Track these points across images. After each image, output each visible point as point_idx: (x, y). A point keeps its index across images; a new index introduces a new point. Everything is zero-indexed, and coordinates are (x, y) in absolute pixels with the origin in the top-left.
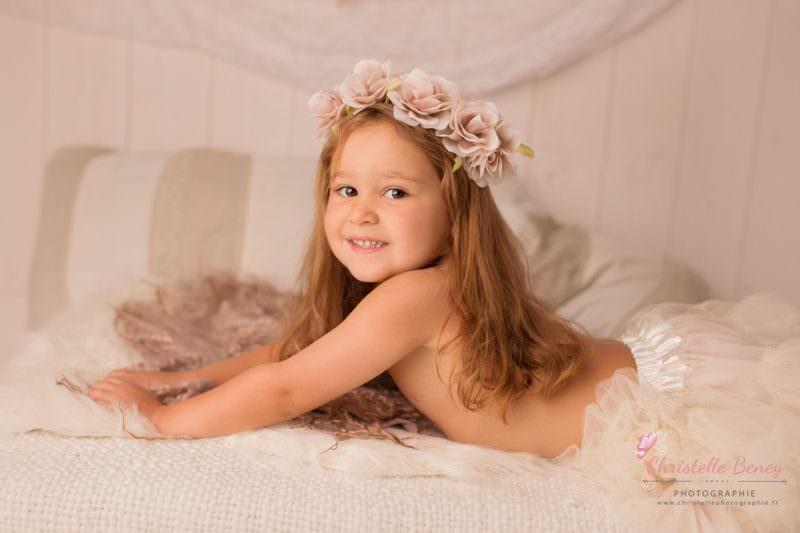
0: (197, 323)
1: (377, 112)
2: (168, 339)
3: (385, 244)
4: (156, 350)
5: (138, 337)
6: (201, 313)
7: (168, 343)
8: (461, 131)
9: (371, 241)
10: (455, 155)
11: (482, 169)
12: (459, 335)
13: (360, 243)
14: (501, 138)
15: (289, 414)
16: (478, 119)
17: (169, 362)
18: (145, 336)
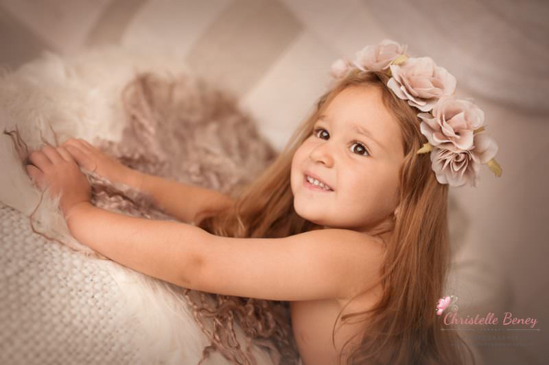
0: (186, 124)
1: (377, 78)
2: (152, 130)
3: (331, 190)
4: (138, 131)
5: (134, 112)
6: (195, 118)
7: (149, 133)
8: (442, 121)
9: (320, 182)
10: (426, 141)
11: (447, 162)
12: (372, 311)
13: (311, 180)
14: (475, 142)
15: (188, 282)
16: (461, 115)
17: (133, 155)
18: (138, 115)
